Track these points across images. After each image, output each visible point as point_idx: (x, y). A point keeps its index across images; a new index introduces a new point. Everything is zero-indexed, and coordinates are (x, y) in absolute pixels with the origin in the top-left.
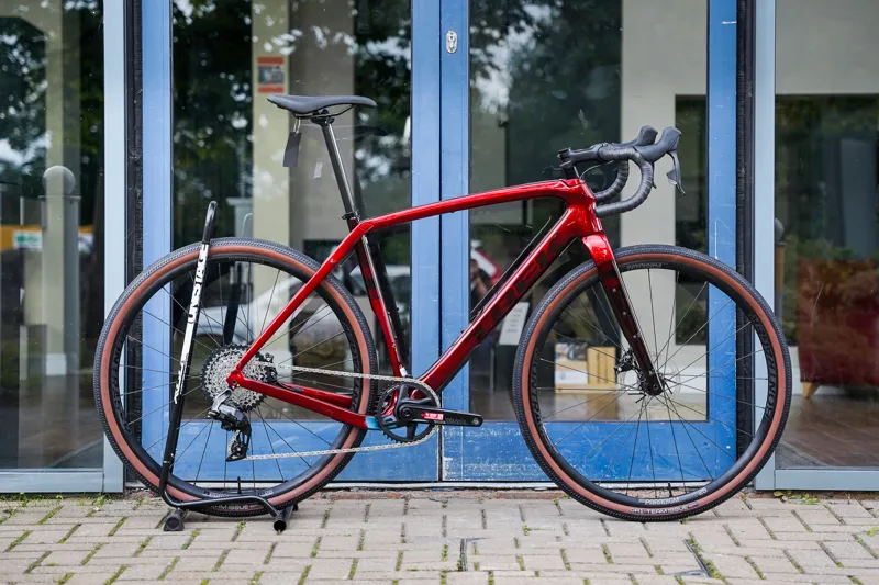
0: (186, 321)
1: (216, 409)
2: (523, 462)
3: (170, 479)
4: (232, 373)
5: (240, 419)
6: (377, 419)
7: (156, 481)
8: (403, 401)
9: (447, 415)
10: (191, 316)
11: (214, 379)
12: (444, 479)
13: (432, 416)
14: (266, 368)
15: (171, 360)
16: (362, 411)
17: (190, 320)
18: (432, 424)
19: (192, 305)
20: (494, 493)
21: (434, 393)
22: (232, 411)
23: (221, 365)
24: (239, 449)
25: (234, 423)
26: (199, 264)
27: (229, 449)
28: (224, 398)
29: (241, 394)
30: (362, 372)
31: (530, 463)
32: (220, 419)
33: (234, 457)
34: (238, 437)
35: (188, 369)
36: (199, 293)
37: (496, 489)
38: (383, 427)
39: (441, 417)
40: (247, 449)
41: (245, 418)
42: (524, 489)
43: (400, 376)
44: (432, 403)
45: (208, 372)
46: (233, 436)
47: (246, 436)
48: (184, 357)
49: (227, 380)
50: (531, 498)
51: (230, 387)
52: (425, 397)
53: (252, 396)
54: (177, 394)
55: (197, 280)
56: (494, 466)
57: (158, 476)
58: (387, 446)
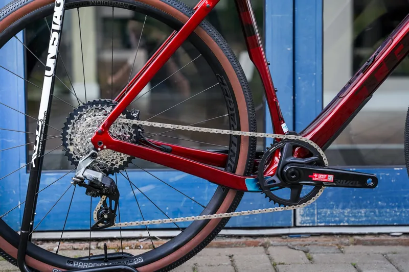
0: (44, 75)
1: (80, 175)
2: (377, 206)
3: (29, 249)
4: (98, 133)
5: (107, 184)
6: (257, 180)
7: (13, 251)
8: (288, 160)
9: (338, 176)
10: (49, 69)
11: (77, 139)
12: (298, 224)
13: (321, 177)
14: (134, 126)
15: (27, 118)
16: (240, 171)
17: (47, 73)
18: (319, 185)
19: (49, 56)
20: (351, 239)
21: (321, 152)
22: (99, 176)
23: (84, 124)
24: (106, 216)
25: (101, 189)
26: (56, 8)
27: (95, 216)
28: (89, 162)
29: (107, 155)
30: (239, 129)
31: (382, 207)
32: (85, 185)
33: (101, 225)
34: (104, 203)
35: (46, 128)
36: (56, 42)
37: (352, 235)
38: (264, 188)
39: (331, 178)
40: (114, 216)
41: (113, 182)
42: (379, 234)
43: (282, 133)
44: (320, 163)
45: (69, 131)
46: (99, 203)
47: (113, 202)
48: (41, 115)
49: (92, 141)
50: (389, 244)
51: (96, 149)
52: (311, 155)
53: (119, 158)
54: (34, 156)
55: (54, 27)
56: (347, 211)
57: (16, 245)
58: (268, 210)
